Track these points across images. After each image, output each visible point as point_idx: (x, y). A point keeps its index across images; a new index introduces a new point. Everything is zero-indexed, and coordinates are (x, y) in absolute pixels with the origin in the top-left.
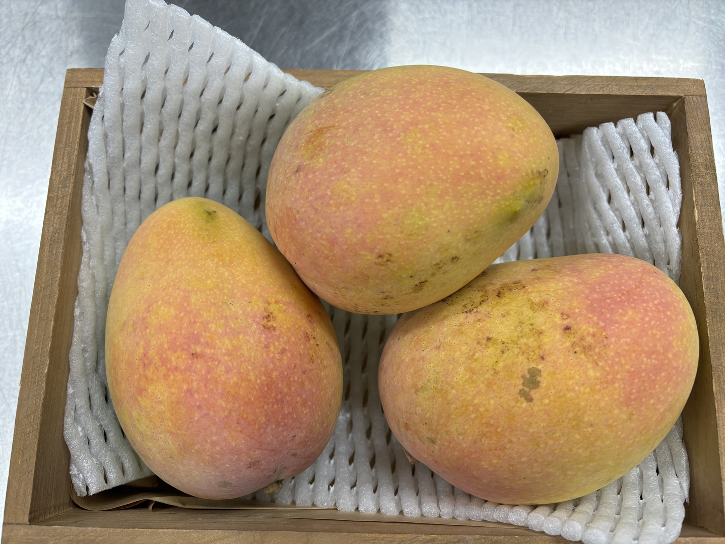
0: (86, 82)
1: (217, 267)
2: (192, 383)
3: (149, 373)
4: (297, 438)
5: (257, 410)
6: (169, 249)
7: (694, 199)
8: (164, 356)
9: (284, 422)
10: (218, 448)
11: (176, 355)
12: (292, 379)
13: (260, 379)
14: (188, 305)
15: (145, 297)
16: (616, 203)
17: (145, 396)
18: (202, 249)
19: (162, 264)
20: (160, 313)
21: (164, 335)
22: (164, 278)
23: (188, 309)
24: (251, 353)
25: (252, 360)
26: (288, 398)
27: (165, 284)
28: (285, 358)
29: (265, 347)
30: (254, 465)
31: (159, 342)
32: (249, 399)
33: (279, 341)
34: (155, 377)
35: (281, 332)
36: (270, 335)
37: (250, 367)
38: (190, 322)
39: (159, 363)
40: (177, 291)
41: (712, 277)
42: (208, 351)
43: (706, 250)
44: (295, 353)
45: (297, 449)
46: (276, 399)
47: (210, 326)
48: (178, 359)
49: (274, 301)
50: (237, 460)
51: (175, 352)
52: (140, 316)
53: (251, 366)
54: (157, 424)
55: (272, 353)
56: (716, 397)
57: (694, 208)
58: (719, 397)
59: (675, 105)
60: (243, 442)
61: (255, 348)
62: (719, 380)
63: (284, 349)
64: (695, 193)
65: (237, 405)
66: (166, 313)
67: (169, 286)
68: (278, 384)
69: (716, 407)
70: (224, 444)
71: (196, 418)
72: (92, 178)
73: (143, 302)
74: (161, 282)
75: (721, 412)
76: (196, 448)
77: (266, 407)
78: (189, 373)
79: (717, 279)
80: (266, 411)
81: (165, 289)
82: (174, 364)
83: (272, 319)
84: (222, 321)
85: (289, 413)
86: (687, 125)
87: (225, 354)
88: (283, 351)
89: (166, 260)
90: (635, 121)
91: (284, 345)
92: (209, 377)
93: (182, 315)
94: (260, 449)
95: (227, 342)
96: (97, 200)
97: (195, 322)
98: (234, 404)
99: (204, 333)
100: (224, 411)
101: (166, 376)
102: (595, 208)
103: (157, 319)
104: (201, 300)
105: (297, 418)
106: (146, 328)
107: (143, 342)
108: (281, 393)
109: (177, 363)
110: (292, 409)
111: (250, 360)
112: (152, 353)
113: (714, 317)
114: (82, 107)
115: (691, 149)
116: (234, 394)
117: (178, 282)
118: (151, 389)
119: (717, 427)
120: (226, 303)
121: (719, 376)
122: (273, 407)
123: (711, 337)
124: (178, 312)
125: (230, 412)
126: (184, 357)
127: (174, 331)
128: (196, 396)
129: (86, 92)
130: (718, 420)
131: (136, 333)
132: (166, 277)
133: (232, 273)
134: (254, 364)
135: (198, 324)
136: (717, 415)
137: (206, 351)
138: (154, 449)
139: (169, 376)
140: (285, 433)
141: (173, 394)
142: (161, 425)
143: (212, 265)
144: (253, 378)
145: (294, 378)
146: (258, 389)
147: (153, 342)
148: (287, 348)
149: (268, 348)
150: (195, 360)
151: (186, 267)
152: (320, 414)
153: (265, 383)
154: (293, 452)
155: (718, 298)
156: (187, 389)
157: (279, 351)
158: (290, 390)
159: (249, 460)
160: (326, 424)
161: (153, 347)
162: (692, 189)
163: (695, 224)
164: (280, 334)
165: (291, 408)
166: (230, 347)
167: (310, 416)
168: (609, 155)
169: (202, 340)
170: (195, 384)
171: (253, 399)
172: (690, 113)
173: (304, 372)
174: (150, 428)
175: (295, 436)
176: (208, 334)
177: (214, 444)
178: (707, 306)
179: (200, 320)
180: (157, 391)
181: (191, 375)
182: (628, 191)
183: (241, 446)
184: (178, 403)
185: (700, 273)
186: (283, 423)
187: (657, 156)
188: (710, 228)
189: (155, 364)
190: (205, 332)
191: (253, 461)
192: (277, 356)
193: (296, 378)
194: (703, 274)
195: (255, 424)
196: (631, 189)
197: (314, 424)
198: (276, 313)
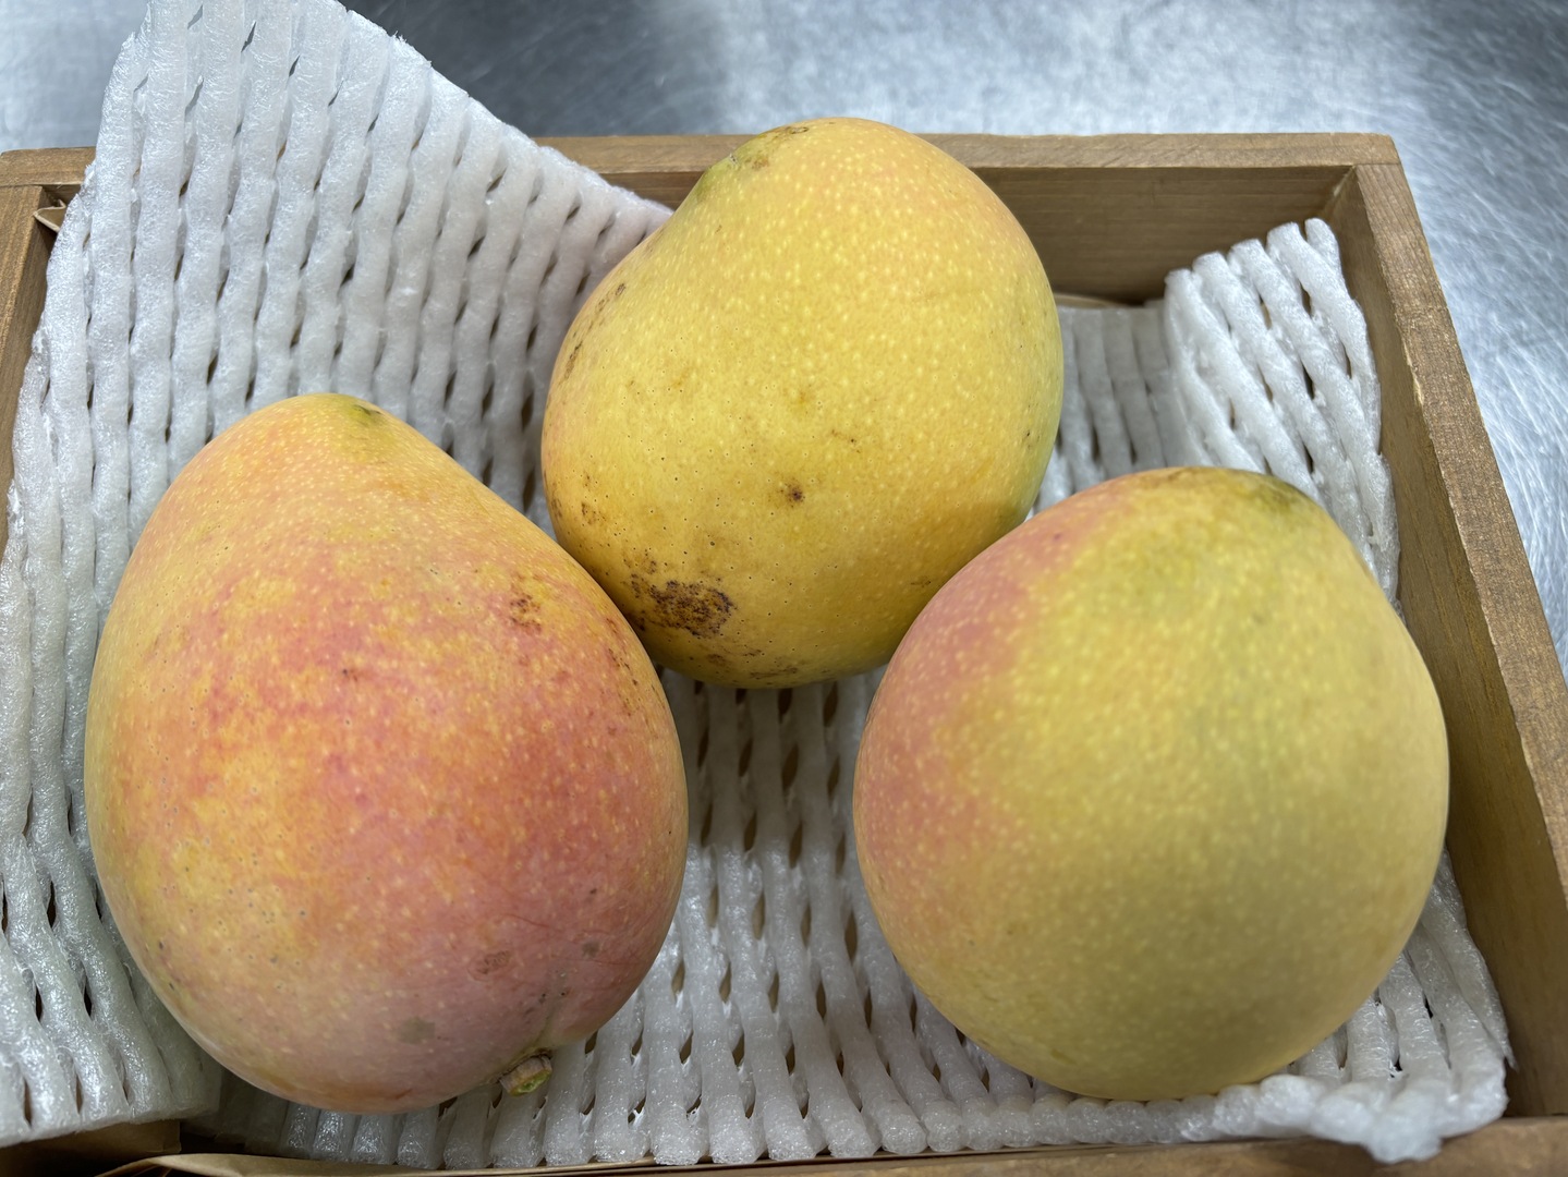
0: (42, 174)
1: (391, 505)
2: (343, 739)
3: (227, 734)
4: (599, 897)
5: (507, 808)
6: (275, 474)
7: (1410, 362)
8: (271, 683)
9: (571, 849)
10: (406, 912)
11: (302, 677)
12: (586, 742)
13: (513, 733)
14: (329, 570)
15: (215, 571)
16: (1246, 428)
17: (214, 795)
18: (355, 472)
19: (258, 504)
20: (258, 594)
21: (269, 637)
22: (265, 528)
23: (330, 578)
24: (487, 672)
25: (492, 688)
26: (577, 787)
27: (269, 538)
28: (568, 692)
29: (521, 662)
30: (496, 966)
31: (256, 655)
32: (487, 779)
33: (551, 655)
34: (245, 740)
35: (555, 636)
36: (529, 638)
37: (486, 704)
38: (336, 605)
39: (256, 703)
40: (301, 548)
41: (1478, 518)
42: (383, 665)
43: (1453, 463)
44: (590, 686)
45: (600, 931)
46: (551, 785)
47: (385, 610)
48: (309, 686)
49: (531, 574)
50: (454, 948)
51: (300, 670)
52: (204, 611)
53: (490, 702)
54: (244, 863)
55: (538, 677)
56: (1535, 780)
57: (1412, 380)
58: (1543, 779)
59: (1337, 191)
60: (473, 891)
61: (497, 663)
62: (1536, 739)
63: (564, 672)
64: (1409, 349)
65: (457, 793)
66: (271, 592)
67: (280, 541)
68: (555, 749)
69: (1542, 803)
70: (422, 899)
71: (352, 831)
72: (47, 372)
73: (210, 581)
74: (256, 536)
75: (1555, 812)
76: (348, 916)
77: (527, 802)
78: (336, 717)
79: (1490, 521)
80: (527, 813)
81: (268, 547)
82: (297, 697)
83: (530, 608)
84: (415, 603)
85: (582, 826)
86: (1370, 219)
87: (426, 672)
88: (562, 677)
89: (268, 495)
90: (1265, 244)
91: (562, 665)
92: (387, 722)
93: (315, 591)
94: (513, 915)
95: (429, 644)
96: (56, 421)
97: (349, 604)
98: (450, 789)
99: (371, 626)
100: (426, 808)
101: (274, 732)
102: (1206, 447)
103: (250, 606)
104: (359, 561)
105: (599, 842)
106: (221, 631)
107: (211, 664)
108: (562, 772)
109: (304, 696)
110: (589, 817)
111: (485, 688)
112: (237, 682)
113: (1498, 602)
114: (30, 225)
115: (1386, 264)
116: (449, 764)
117: (302, 532)
118: (229, 771)
119: (1551, 848)
120: (420, 568)
121: (1534, 732)
122: (543, 804)
123: (1499, 645)
124: (305, 586)
125: (441, 808)
126: (322, 679)
127: (295, 625)
128: (354, 771)
129: (42, 194)
130: (1549, 832)
131: (193, 649)
132: (271, 525)
133: (428, 516)
134: (495, 696)
135: (357, 607)
136: (1547, 820)
137: (379, 663)
138: (227, 946)
139: (284, 728)
140: (572, 880)
141: (293, 771)
142: (255, 863)
143: (380, 502)
144: (495, 729)
145: (590, 740)
146: (508, 756)
147: (242, 657)
148: (571, 670)
149: (526, 665)
150: (352, 684)
151: (319, 504)
152: (650, 843)
153: (524, 742)
154: (589, 938)
155: (1498, 561)
156: (332, 756)
157: (553, 675)
158: (583, 767)
159: (484, 947)
160: (663, 877)
161: (238, 669)
162: (1401, 342)
163: (1418, 412)
164: (552, 641)
165: (585, 812)
166: (437, 657)
167: (629, 842)
168: (1220, 322)
169: (368, 640)
170: (351, 743)
171: (496, 779)
172: (1372, 196)
173: (612, 732)
174: (223, 881)
175: (593, 892)
176: (381, 628)
177: (396, 899)
178: (1477, 579)
179: (361, 599)
180: (249, 772)
181: (341, 720)
182: (1269, 394)
183: (466, 905)
184: (306, 793)
185: (1450, 511)
186: (567, 851)
187: (1318, 313)
188: (1454, 418)
189: (246, 705)
190: (375, 624)
191: (495, 952)
192: (550, 686)
193: (595, 742)
194: (1457, 514)
195: (501, 844)
196: (1273, 389)
197: (638, 867)
198: (538, 598)
